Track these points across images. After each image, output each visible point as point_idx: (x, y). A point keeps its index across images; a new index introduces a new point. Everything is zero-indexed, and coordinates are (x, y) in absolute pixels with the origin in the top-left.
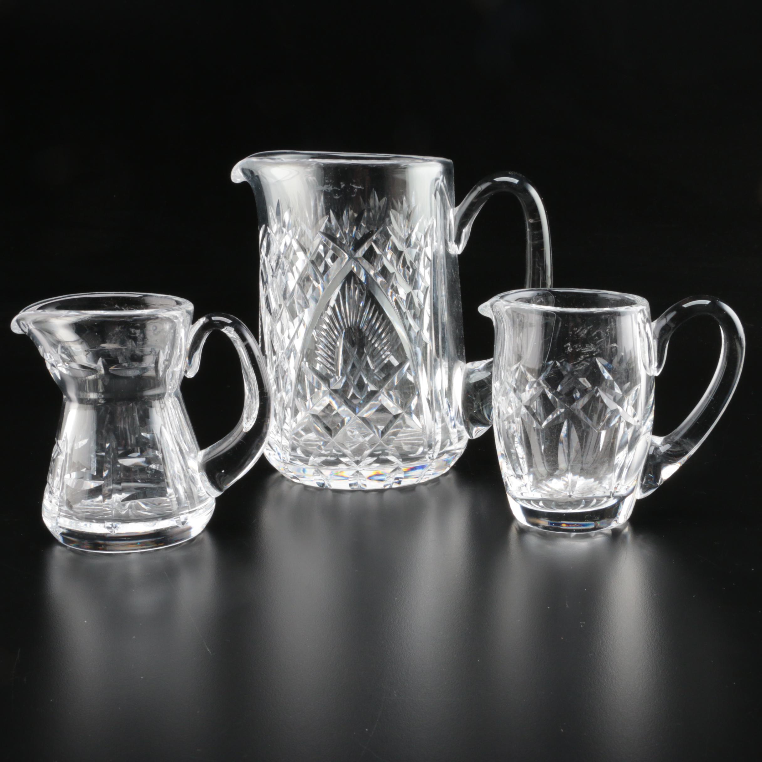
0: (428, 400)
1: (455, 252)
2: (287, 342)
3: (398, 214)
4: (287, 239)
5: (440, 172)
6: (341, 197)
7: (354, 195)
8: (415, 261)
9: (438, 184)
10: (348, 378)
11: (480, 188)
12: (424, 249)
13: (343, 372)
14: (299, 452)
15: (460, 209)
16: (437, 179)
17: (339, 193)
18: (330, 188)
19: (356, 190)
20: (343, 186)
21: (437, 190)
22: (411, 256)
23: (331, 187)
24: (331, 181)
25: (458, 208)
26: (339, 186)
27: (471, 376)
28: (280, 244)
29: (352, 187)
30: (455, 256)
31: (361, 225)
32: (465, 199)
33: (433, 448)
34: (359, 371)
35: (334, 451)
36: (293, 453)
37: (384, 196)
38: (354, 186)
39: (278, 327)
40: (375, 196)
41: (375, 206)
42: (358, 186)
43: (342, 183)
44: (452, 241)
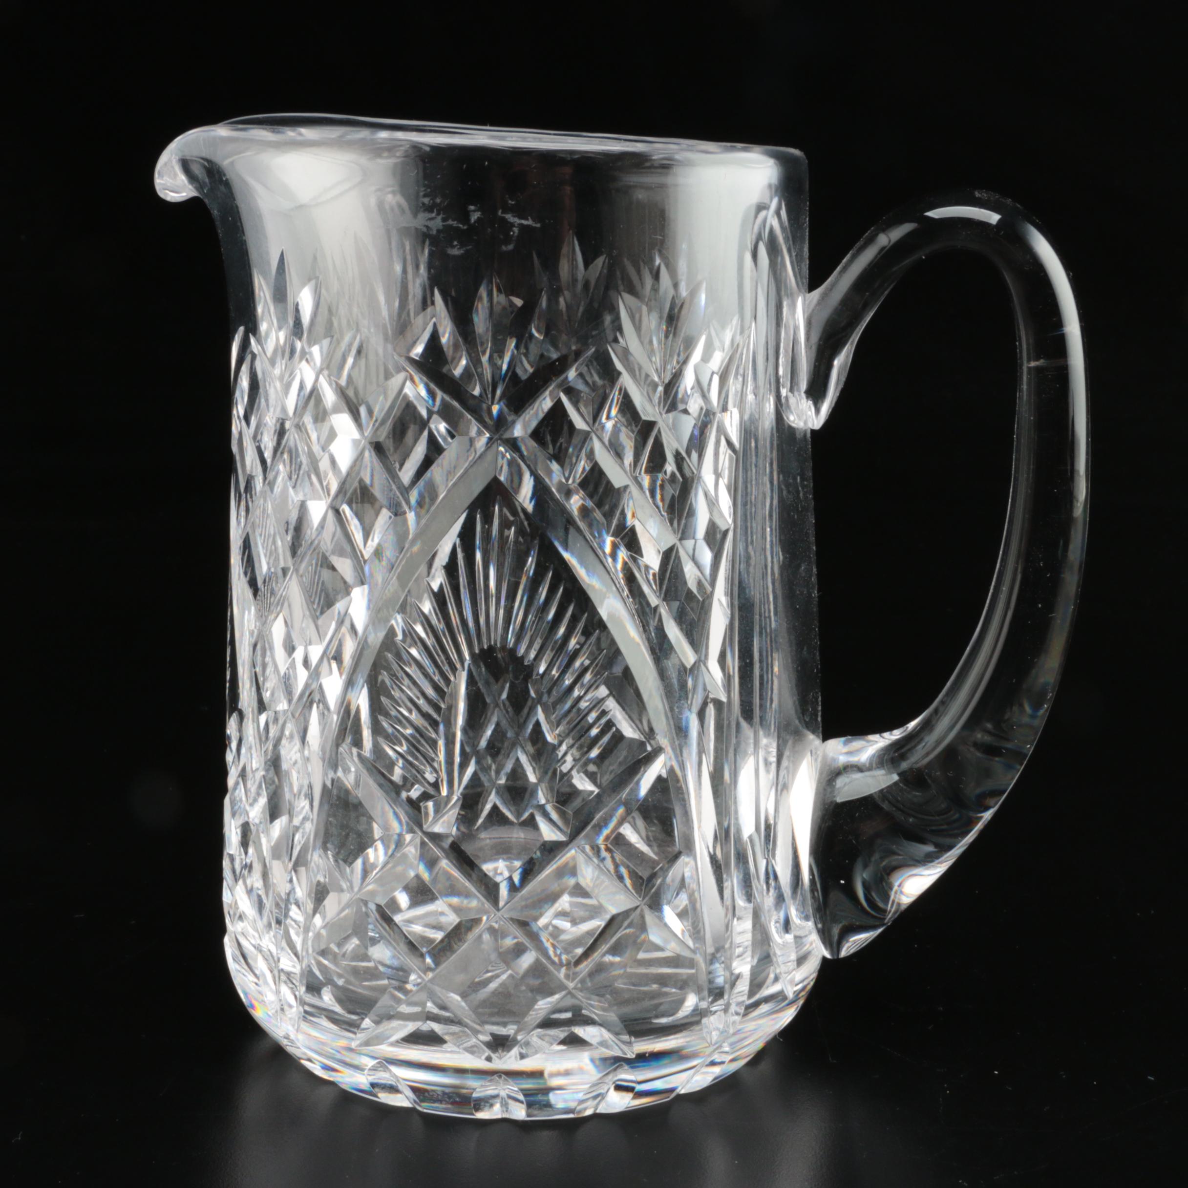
0: (713, 859)
1: (806, 423)
2: (302, 676)
3: (644, 308)
4: (306, 373)
5: (770, 186)
6: (467, 251)
7: (511, 247)
8: (689, 453)
9: (765, 221)
10: (482, 768)
11: (884, 240)
12: (718, 415)
13: (468, 749)
14: (327, 998)
15: (824, 296)
16: (761, 207)
17: (463, 237)
18: (437, 223)
19: (516, 230)
20: (475, 217)
21: (759, 238)
22: (679, 440)
23: (440, 218)
24: (438, 200)
25: (817, 293)
26: (465, 217)
27: (840, 782)
28: (287, 387)
29: (504, 220)
30: (805, 432)
31: (531, 336)
32: (839, 268)
33: (726, 997)
34: (514, 745)
35: (430, 1006)
36: (310, 998)
37: (601, 254)
38: (510, 217)
39: (278, 630)
40: (574, 250)
41: (574, 280)
42: (521, 217)
43: (472, 208)
44: (799, 390)
